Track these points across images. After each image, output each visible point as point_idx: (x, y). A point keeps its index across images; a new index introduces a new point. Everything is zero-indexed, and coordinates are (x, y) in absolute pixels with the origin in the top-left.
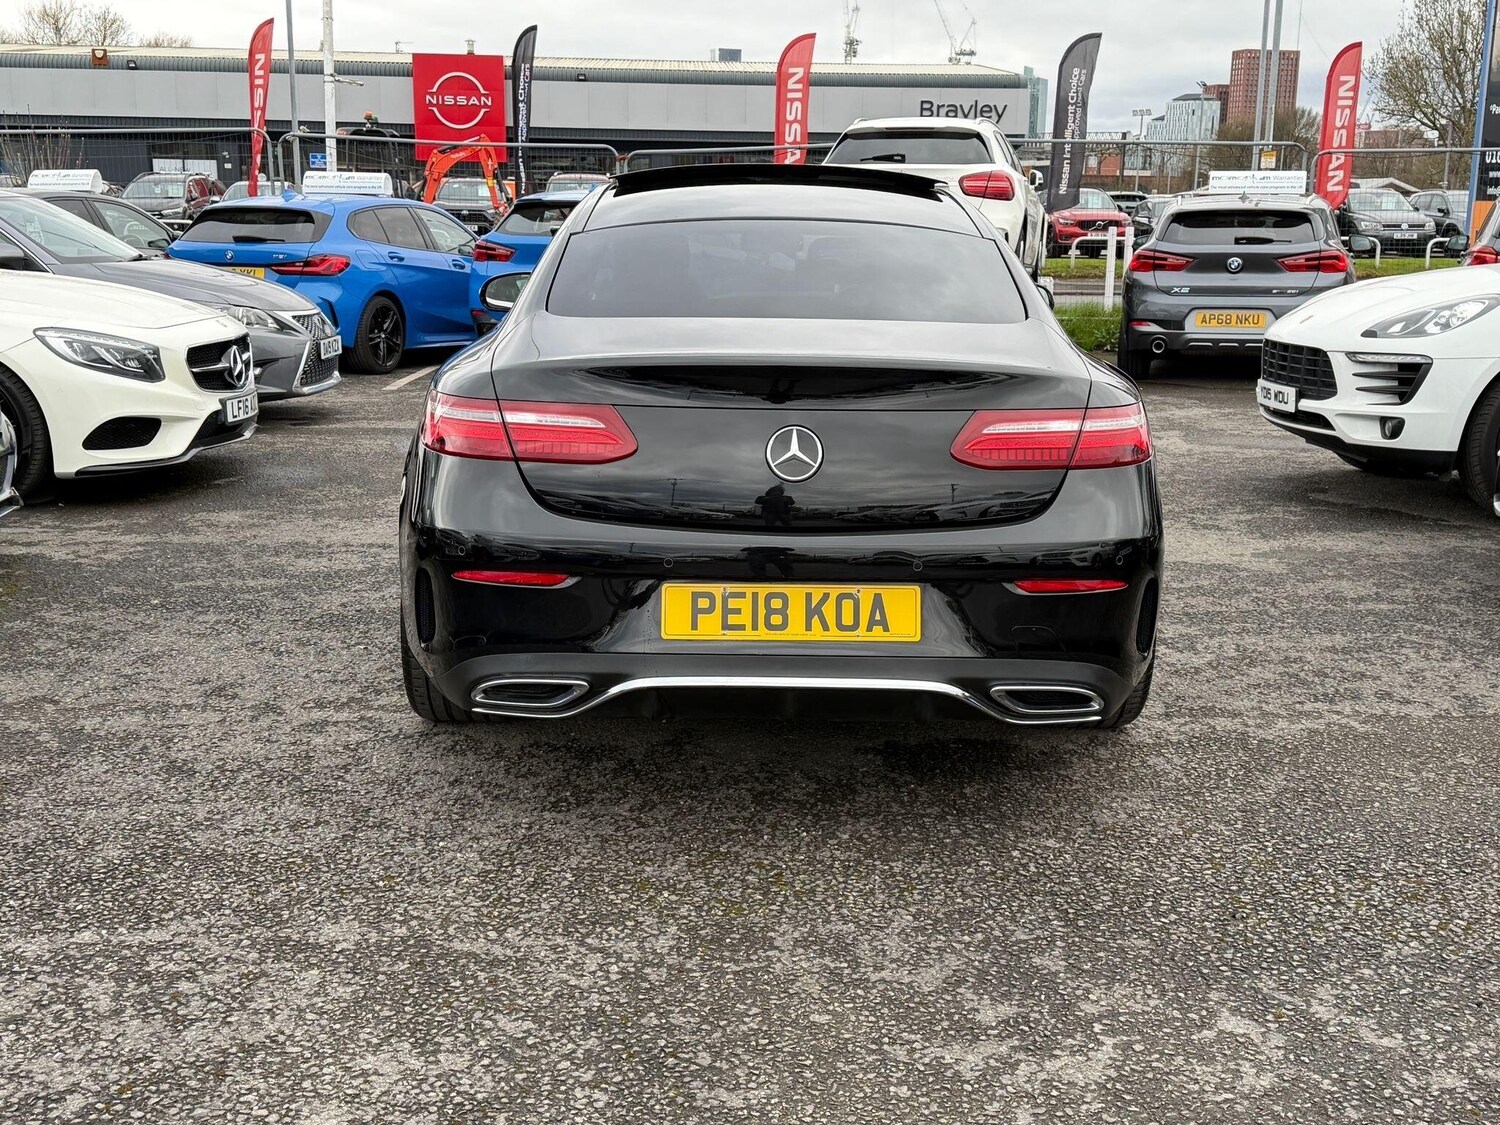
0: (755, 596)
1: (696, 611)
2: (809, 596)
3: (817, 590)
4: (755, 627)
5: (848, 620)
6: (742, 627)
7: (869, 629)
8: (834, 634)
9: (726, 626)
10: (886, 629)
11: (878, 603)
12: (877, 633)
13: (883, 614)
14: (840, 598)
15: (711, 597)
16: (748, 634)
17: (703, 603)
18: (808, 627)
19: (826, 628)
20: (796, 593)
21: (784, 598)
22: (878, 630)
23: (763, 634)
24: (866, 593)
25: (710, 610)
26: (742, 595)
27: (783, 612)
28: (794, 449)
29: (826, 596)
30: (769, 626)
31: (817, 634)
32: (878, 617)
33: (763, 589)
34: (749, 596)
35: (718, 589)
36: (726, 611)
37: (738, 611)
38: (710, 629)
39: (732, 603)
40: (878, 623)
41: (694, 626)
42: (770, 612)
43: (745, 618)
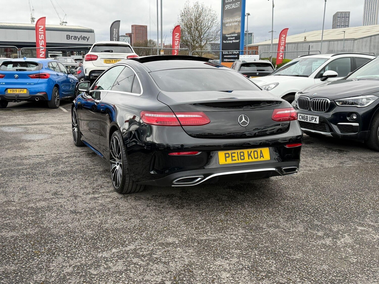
0: (237, 153)
1: (226, 157)
2: (248, 152)
3: (249, 150)
4: (238, 160)
5: (256, 157)
6: (236, 160)
7: (260, 158)
8: (254, 160)
9: (232, 160)
10: (263, 158)
11: (261, 152)
12: (262, 159)
13: (262, 154)
14: (254, 152)
15: (228, 154)
16: (237, 162)
17: (227, 155)
18: (249, 159)
19: (252, 159)
20: (246, 151)
21: (243, 152)
22: (262, 158)
23: (240, 161)
24: (259, 150)
25: (229, 157)
26: (235, 153)
27: (243, 156)
28: (244, 120)
29: (251, 152)
30: (241, 159)
31: (251, 160)
32: (262, 155)
33: (239, 151)
34: (236, 153)
35: (230, 152)
36: (232, 157)
37: (234, 157)
38: (229, 161)
39: (233, 155)
40: (262, 156)
41: (226, 161)
42: (241, 156)
43: (236, 158)
